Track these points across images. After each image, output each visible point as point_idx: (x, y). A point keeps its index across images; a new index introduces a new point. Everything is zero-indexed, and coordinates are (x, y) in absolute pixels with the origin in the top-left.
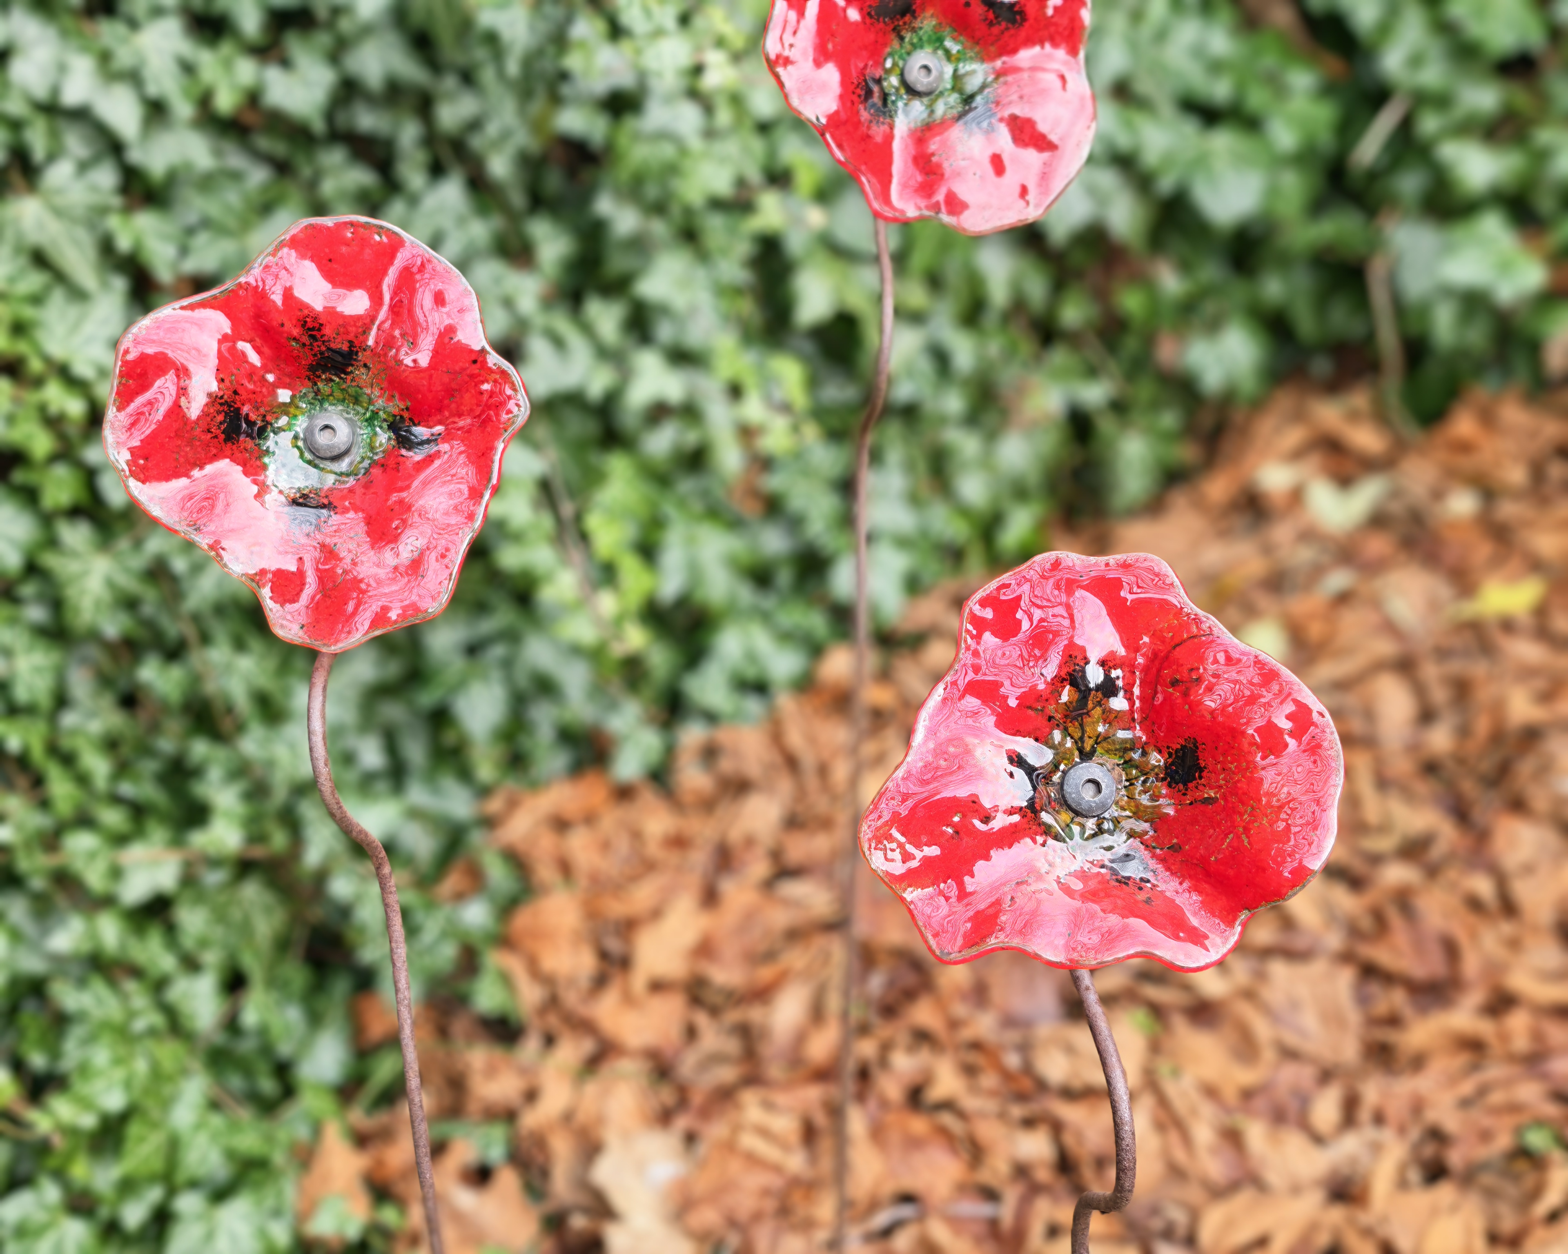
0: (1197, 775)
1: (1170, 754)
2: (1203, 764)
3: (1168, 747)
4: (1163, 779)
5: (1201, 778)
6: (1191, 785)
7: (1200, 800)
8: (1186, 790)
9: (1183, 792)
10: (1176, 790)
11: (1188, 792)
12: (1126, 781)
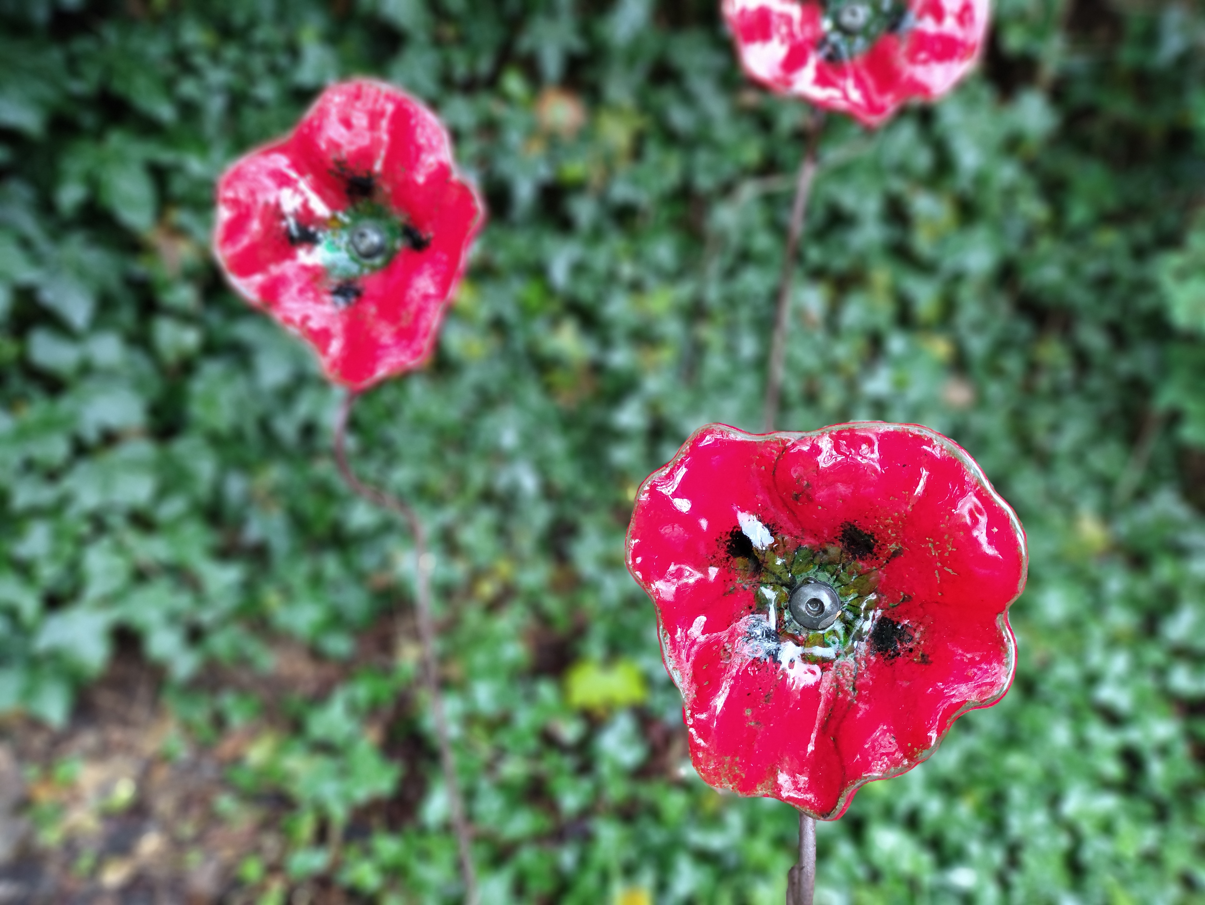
0: (872, 541)
1: (842, 541)
2: (869, 533)
3: (836, 538)
4: (854, 558)
5: (876, 541)
6: (875, 549)
7: (892, 556)
8: (875, 555)
9: (875, 557)
10: (869, 559)
11: (878, 555)
12: (832, 576)
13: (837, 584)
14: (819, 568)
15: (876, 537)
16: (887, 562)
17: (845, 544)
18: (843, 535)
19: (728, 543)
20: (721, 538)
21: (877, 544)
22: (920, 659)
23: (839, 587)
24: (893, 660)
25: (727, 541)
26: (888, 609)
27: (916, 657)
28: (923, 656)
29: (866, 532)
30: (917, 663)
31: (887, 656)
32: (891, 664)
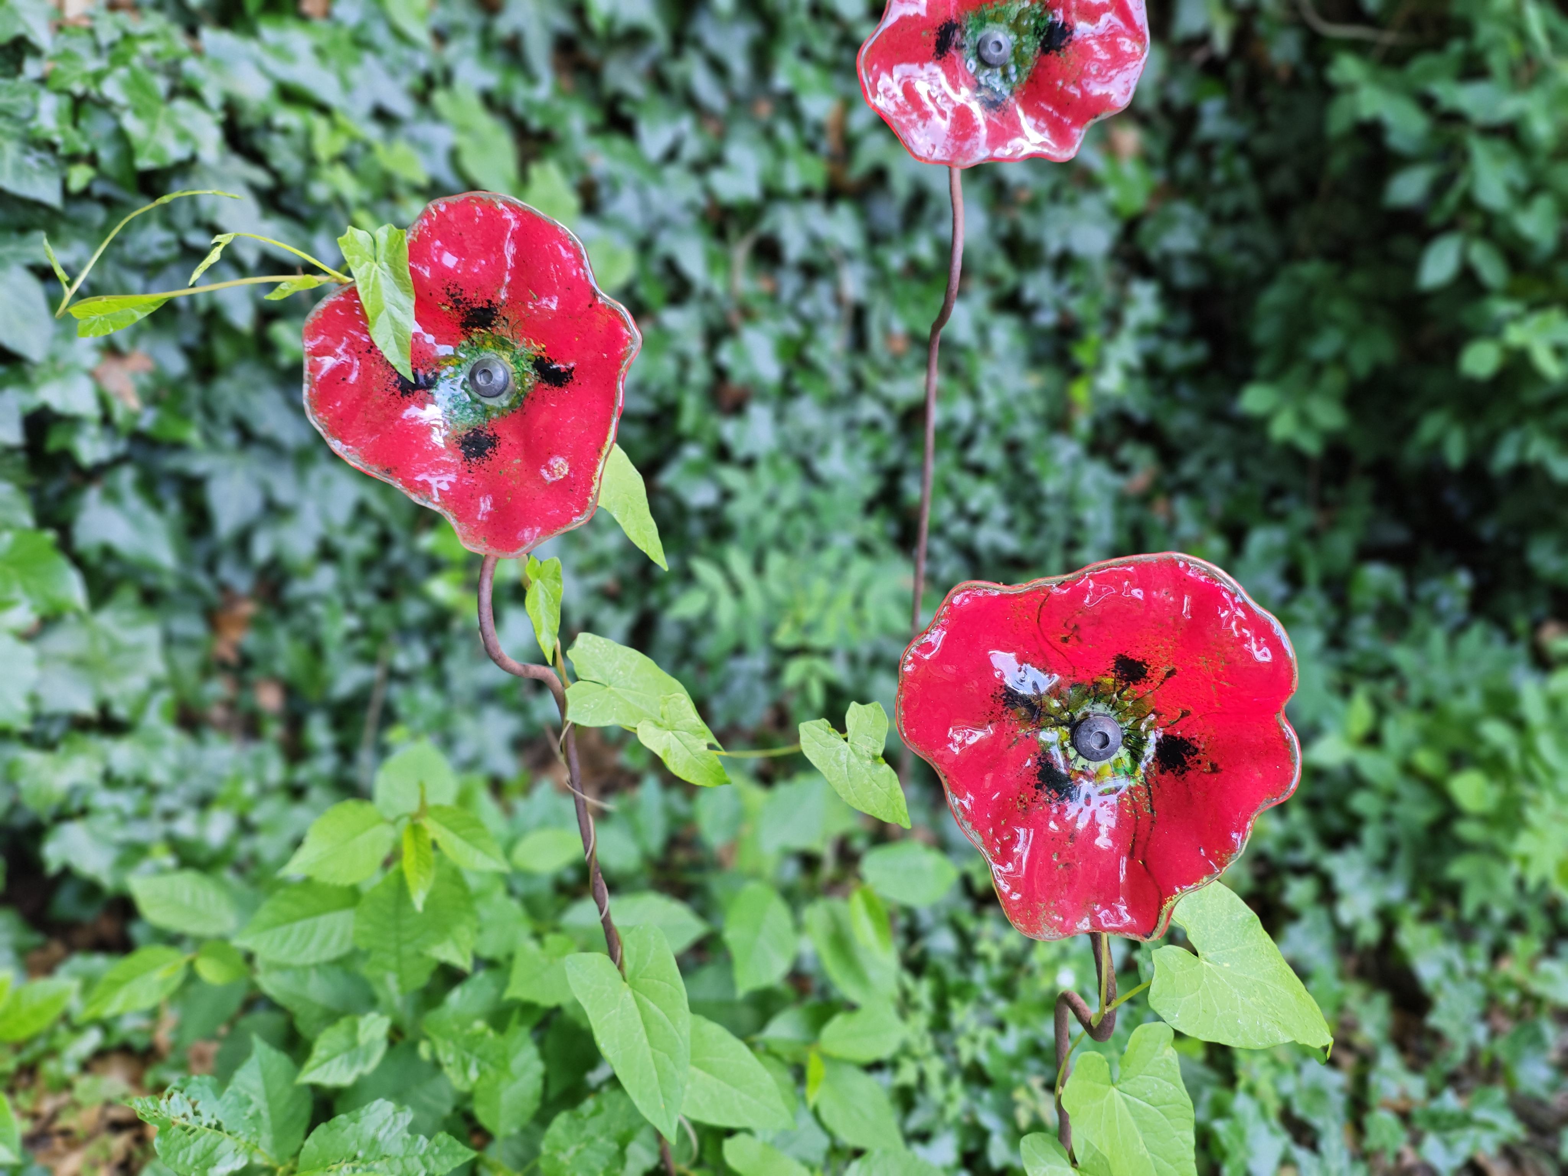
0: (1144, 666)
1: (1115, 671)
2: (1141, 660)
3: (1108, 670)
4: (1129, 685)
5: (1149, 666)
6: (1148, 674)
7: (1165, 677)
8: (1149, 678)
9: (1149, 681)
10: (1143, 683)
11: (1152, 679)
12: (1108, 706)
13: (1114, 712)
14: (1095, 700)
15: (1148, 663)
16: (1162, 683)
17: (1119, 673)
18: (1116, 667)
19: (1004, 697)
20: (996, 693)
21: (1149, 669)
22: (1210, 770)
23: (1117, 714)
24: (1183, 776)
25: (1003, 695)
26: (1168, 726)
27: (1205, 767)
28: (1212, 765)
29: (1138, 659)
30: (1208, 773)
31: (1176, 772)
32: (1183, 779)
